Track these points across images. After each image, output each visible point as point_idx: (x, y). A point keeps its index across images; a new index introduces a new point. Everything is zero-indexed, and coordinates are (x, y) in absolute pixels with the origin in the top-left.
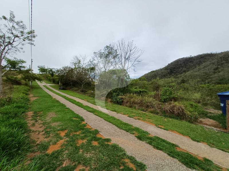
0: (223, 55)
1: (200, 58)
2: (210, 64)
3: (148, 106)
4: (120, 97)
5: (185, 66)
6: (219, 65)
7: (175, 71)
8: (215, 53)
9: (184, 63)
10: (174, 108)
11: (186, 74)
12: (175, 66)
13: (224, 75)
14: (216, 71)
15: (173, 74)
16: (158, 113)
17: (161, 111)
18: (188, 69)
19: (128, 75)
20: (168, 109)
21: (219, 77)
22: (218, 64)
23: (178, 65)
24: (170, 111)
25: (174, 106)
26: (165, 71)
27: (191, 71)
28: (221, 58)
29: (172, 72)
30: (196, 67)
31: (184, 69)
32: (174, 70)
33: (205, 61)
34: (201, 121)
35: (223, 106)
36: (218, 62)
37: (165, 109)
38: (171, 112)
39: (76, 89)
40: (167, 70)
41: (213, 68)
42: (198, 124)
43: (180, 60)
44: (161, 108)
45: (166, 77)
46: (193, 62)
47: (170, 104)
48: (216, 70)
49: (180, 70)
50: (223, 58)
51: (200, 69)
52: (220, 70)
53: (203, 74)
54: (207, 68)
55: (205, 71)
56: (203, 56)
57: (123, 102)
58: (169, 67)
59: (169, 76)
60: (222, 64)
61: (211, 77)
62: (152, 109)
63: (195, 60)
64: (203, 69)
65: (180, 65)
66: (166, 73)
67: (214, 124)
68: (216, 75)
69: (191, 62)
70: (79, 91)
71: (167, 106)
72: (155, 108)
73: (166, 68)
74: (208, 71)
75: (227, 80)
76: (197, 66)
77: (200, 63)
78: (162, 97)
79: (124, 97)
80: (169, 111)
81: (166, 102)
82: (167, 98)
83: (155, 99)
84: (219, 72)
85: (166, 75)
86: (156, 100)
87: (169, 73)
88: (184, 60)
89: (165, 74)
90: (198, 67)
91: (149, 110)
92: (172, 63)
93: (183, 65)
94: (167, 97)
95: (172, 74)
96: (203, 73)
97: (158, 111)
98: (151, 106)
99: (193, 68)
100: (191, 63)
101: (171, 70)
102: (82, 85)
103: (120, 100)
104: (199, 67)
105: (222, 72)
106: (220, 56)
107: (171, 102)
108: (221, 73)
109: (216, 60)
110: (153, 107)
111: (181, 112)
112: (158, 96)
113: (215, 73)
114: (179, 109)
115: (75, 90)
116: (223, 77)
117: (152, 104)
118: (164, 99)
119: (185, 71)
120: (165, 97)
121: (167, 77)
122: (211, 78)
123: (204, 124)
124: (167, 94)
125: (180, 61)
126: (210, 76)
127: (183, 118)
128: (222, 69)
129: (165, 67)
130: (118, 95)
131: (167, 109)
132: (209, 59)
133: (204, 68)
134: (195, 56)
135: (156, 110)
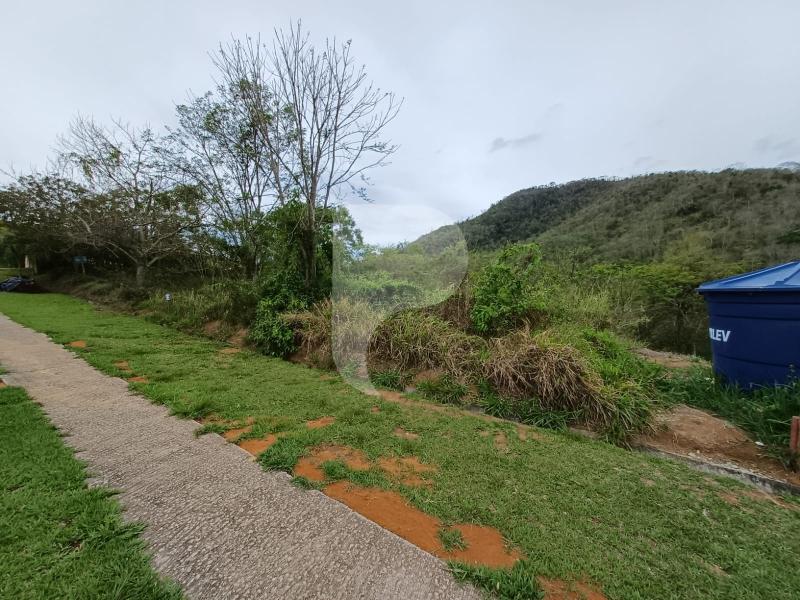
0: (629, 185)
1: (576, 192)
2: (600, 211)
3: (413, 361)
4: (289, 316)
5: (536, 215)
6: (619, 215)
7: (509, 230)
8: (612, 180)
9: (534, 203)
10: (534, 367)
11: (539, 238)
12: (509, 214)
13: (630, 245)
14: (613, 232)
15: (503, 238)
16: (462, 394)
17: (476, 384)
18: (543, 225)
19: (358, 232)
20: (507, 368)
21: (619, 250)
22: (619, 211)
23: (517, 210)
24: (514, 377)
25: (534, 355)
26: (483, 227)
27: (553, 231)
28: (625, 193)
29: (503, 233)
30: (564, 219)
31: (534, 223)
32: (508, 227)
33: (587, 202)
34: (665, 427)
35: (725, 339)
36: (617, 207)
37: (492, 370)
38: (520, 384)
39: (99, 286)
40: (488, 224)
41: (606, 224)
42: (657, 446)
43: (524, 193)
44: (473, 367)
45: (484, 249)
46: (557, 202)
47: (517, 342)
48: (613, 229)
49: (523, 225)
50: (630, 194)
51: (574, 225)
52: (621, 229)
53: (581, 240)
54: (592, 222)
55: (586, 232)
56: (582, 186)
57: (298, 340)
58: (494, 216)
59: (493, 245)
60: (627, 212)
61: (601, 248)
62: (435, 375)
63: (561, 196)
64: (582, 226)
65: (525, 209)
66: (485, 235)
67: (728, 438)
68: (612, 243)
69: (552, 202)
70: (115, 295)
71: (502, 356)
72: (446, 367)
73: (485, 219)
74: (594, 232)
75: (636, 257)
76: (568, 215)
77: (574, 207)
78: (480, 312)
79: (306, 316)
80: (511, 383)
81: (495, 334)
82: (503, 315)
83: (447, 323)
84: (620, 235)
85: (485, 239)
86: (454, 325)
87: (492, 233)
88: (533, 196)
89: (482, 237)
90: (570, 220)
91: (421, 378)
92: (501, 203)
93: (531, 212)
94: (505, 308)
95: (500, 238)
96: (583, 237)
97: (463, 384)
98: (431, 356)
99: (556, 221)
100: (553, 205)
101: (498, 225)
102: (139, 270)
103: (283, 331)
104: (572, 220)
105: (627, 235)
106: (624, 188)
107: (521, 333)
108: (623, 239)
109: (613, 201)
110: (437, 364)
111: (569, 383)
112: (463, 306)
113: (609, 236)
114: (563, 371)
115: (94, 294)
116: (629, 248)
117: (435, 346)
118: (489, 322)
119: (536, 231)
120: (490, 311)
121: (487, 246)
122: (599, 252)
123: (682, 445)
124: (503, 296)
125: (523, 196)
126: (599, 245)
127: (582, 419)
128: (627, 225)
129: (481, 213)
130: (281, 308)
131: (503, 370)
132: (596, 196)
133: (584, 221)
134: (563, 186)
135: (451, 375)
